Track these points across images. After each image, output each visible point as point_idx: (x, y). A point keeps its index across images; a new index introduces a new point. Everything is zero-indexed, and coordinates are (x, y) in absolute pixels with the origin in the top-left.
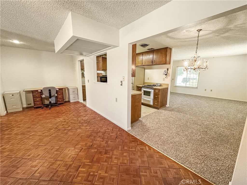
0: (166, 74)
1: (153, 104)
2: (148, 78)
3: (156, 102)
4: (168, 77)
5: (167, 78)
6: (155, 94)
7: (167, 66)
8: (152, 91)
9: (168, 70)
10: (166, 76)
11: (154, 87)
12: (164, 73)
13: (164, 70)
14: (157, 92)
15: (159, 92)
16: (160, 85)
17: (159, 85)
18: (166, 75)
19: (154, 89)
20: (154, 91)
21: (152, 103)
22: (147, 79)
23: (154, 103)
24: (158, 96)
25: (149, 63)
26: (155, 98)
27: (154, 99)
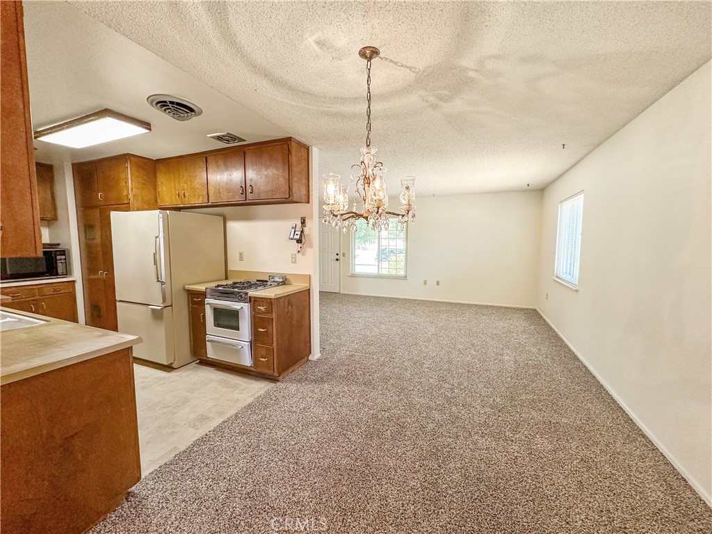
0: (298, 237)
1: (255, 363)
2: (241, 254)
3: (264, 353)
4: (308, 249)
5: (303, 255)
6: (257, 322)
7: (300, 209)
8: (244, 308)
9: (303, 222)
10: (300, 245)
11: (252, 293)
12: (292, 236)
13: (291, 223)
14: (263, 313)
15: (269, 311)
16: (281, 280)
17: (277, 279)
18: (299, 241)
19: (252, 299)
20: (253, 309)
21: (247, 361)
22: (238, 258)
23: (255, 358)
24: (270, 328)
25: (234, 196)
26: (257, 340)
27: (255, 340)
